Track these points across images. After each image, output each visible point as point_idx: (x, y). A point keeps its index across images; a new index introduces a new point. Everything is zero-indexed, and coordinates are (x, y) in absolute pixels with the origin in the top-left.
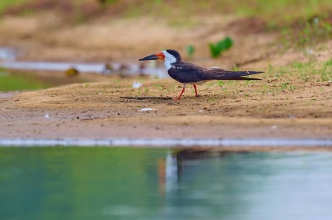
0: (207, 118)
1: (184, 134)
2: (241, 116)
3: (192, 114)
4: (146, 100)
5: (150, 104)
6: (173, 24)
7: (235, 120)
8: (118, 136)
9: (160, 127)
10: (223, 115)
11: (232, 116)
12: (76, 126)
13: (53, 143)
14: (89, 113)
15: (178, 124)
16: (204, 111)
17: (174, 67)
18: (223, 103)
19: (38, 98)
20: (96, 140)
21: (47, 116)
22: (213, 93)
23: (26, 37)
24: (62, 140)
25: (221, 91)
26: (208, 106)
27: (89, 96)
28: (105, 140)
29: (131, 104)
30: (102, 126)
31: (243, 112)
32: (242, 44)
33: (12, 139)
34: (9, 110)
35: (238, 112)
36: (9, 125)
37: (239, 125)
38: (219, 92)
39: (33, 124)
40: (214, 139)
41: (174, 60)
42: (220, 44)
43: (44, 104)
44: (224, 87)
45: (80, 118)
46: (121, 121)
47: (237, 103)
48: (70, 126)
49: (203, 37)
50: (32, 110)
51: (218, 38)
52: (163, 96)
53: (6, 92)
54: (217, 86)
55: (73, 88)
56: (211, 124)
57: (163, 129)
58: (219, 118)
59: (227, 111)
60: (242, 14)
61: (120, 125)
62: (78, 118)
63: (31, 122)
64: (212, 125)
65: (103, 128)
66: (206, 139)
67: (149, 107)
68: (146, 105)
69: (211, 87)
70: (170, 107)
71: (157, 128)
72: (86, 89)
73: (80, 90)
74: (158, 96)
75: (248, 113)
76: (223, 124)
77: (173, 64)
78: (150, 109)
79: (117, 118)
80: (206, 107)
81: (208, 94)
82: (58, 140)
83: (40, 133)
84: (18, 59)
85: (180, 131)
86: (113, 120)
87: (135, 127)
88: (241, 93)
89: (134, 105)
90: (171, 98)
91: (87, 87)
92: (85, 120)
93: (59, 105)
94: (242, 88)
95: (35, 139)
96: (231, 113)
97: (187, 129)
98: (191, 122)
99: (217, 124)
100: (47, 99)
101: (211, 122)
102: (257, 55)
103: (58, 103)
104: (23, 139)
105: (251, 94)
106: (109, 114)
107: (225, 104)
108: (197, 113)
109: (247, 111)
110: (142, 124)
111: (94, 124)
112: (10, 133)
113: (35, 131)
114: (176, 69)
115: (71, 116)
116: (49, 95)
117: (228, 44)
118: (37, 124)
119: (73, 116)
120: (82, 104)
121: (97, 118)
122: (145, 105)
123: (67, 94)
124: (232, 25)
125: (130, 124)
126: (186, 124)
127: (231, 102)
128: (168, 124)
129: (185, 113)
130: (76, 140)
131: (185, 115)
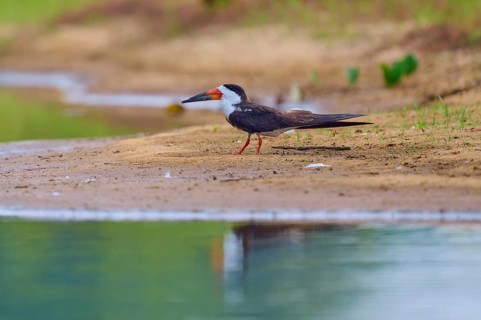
0: (415, 179)
1: (384, 203)
2: (467, 175)
3: (389, 173)
4: (311, 152)
5: (319, 157)
6: (320, 36)
7: (459, 181)
8: (285, 206)
9: (344, 192)
10: (438, 174)
11: (453, 176)
12: (218, 191)
13: (187, 216)
14: (229, 171)
15: (372, 188)
16: (406, 169)
17: (239, 109)
18: (432, 156)
19: (147, 148)
20: (252, 212)
21: (168, 175)
22: (412, 141)
23: (96, 57)
24: (201, 211)
25: (424, 137)
26: (410, 161)
27: (223, 145)
28: (265, 211)
29: (290, 158)
30: (256, 190)
31: (470, 170)
32: (431, 66)
33: (126, 210)
34: (110, 167)
35: (461, 169)
36: (117, 189)
37: (467, 190)
38: (422, 139)
39: (152, 188)
40: (432, 212)
41: (237, 99)
42: (398, 65)
43: (160, 158)
44: (427, 131)
45: (218, 179)
46: (283, 183)
47: (455, 156)
48: (209, 191)
49: (369, 55)
50: (143, 167)
51: (394, 56)
52: (337, 146)
53: (92, 140)
54: (415, 130)
55: (195, 133)
56: (424, 187)
57: (350, 196)
58: (434, 179)
59: (441, 167)
60: (425, 20)
61: (283, 190)
62: (215, 179)
63: (146, 184)
64: (425, 190)
65: (257, 194)
66: (419, 211)
67: (319, 161)
68: (314, 158)
69: (407, 132)
70: (351, 162)
71: (342, 195)
72: (216, 135)
73: (207, 136)
74: (328, 144)
75: (477, 172)
76: (441, 187)
77: (236, 105)
78: (321, 165)
79: (276, 179)
80: (407, 161)
81: (405, 141)
82: (195, 211)
83: (166, 201)
84: (92, 90)
85: (378, 198)
86: (270, 182)
87: (306, 192)
88: (457, 141)
89: (297, 158)
90: (348, 149)
91: (215, 131)
92: (227, 181)
93: (183, 159)
94: (456, 133)
95: (162, 211)
96: (451, 172)
97: (389, 196)
98: (392, 185)
99: (433, 187)
100: (163, 149)
101: (422, 184)
102: (461, 83)
103: (180, 155)
104: (142, 210)
105: (471, 142)
106: (260, 173)
107: (435, 158)
108: (396, 172)
109: (475, 168)
110: (316, 188)
111: (243, 188)
112: (122, 200)
113: (158, 198)
114: (243, 112)
115: (202, 175)
116: (162, 144)
117: (410, 66)
118: (157, 187)
119: (207, 175)
120: (217, 158)
121: (245, 179)
122: (312, 158)
123: (188, 142)
124: (411, 37)
125: (298, 188)
126: (383, 188)
127: (445, 154)
128: (357, 188)
129: (376, 171)
130: (222, 212)
131: (377, 174)
